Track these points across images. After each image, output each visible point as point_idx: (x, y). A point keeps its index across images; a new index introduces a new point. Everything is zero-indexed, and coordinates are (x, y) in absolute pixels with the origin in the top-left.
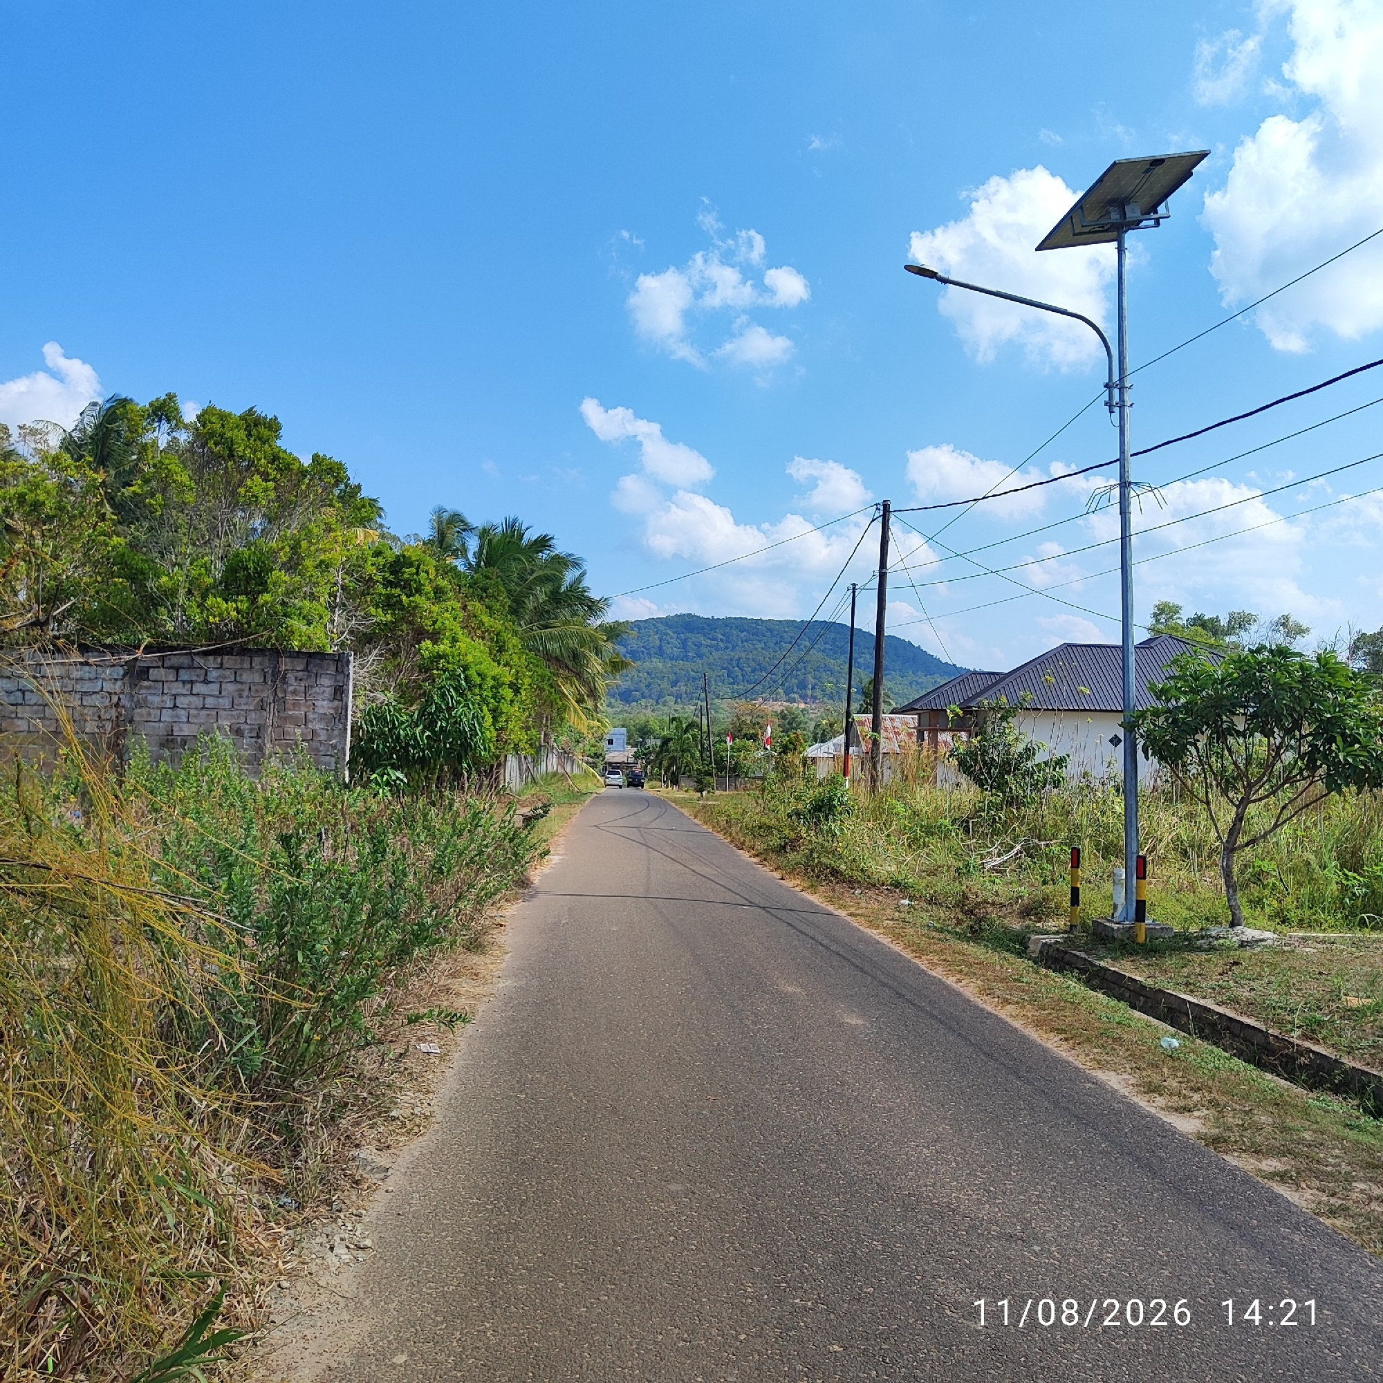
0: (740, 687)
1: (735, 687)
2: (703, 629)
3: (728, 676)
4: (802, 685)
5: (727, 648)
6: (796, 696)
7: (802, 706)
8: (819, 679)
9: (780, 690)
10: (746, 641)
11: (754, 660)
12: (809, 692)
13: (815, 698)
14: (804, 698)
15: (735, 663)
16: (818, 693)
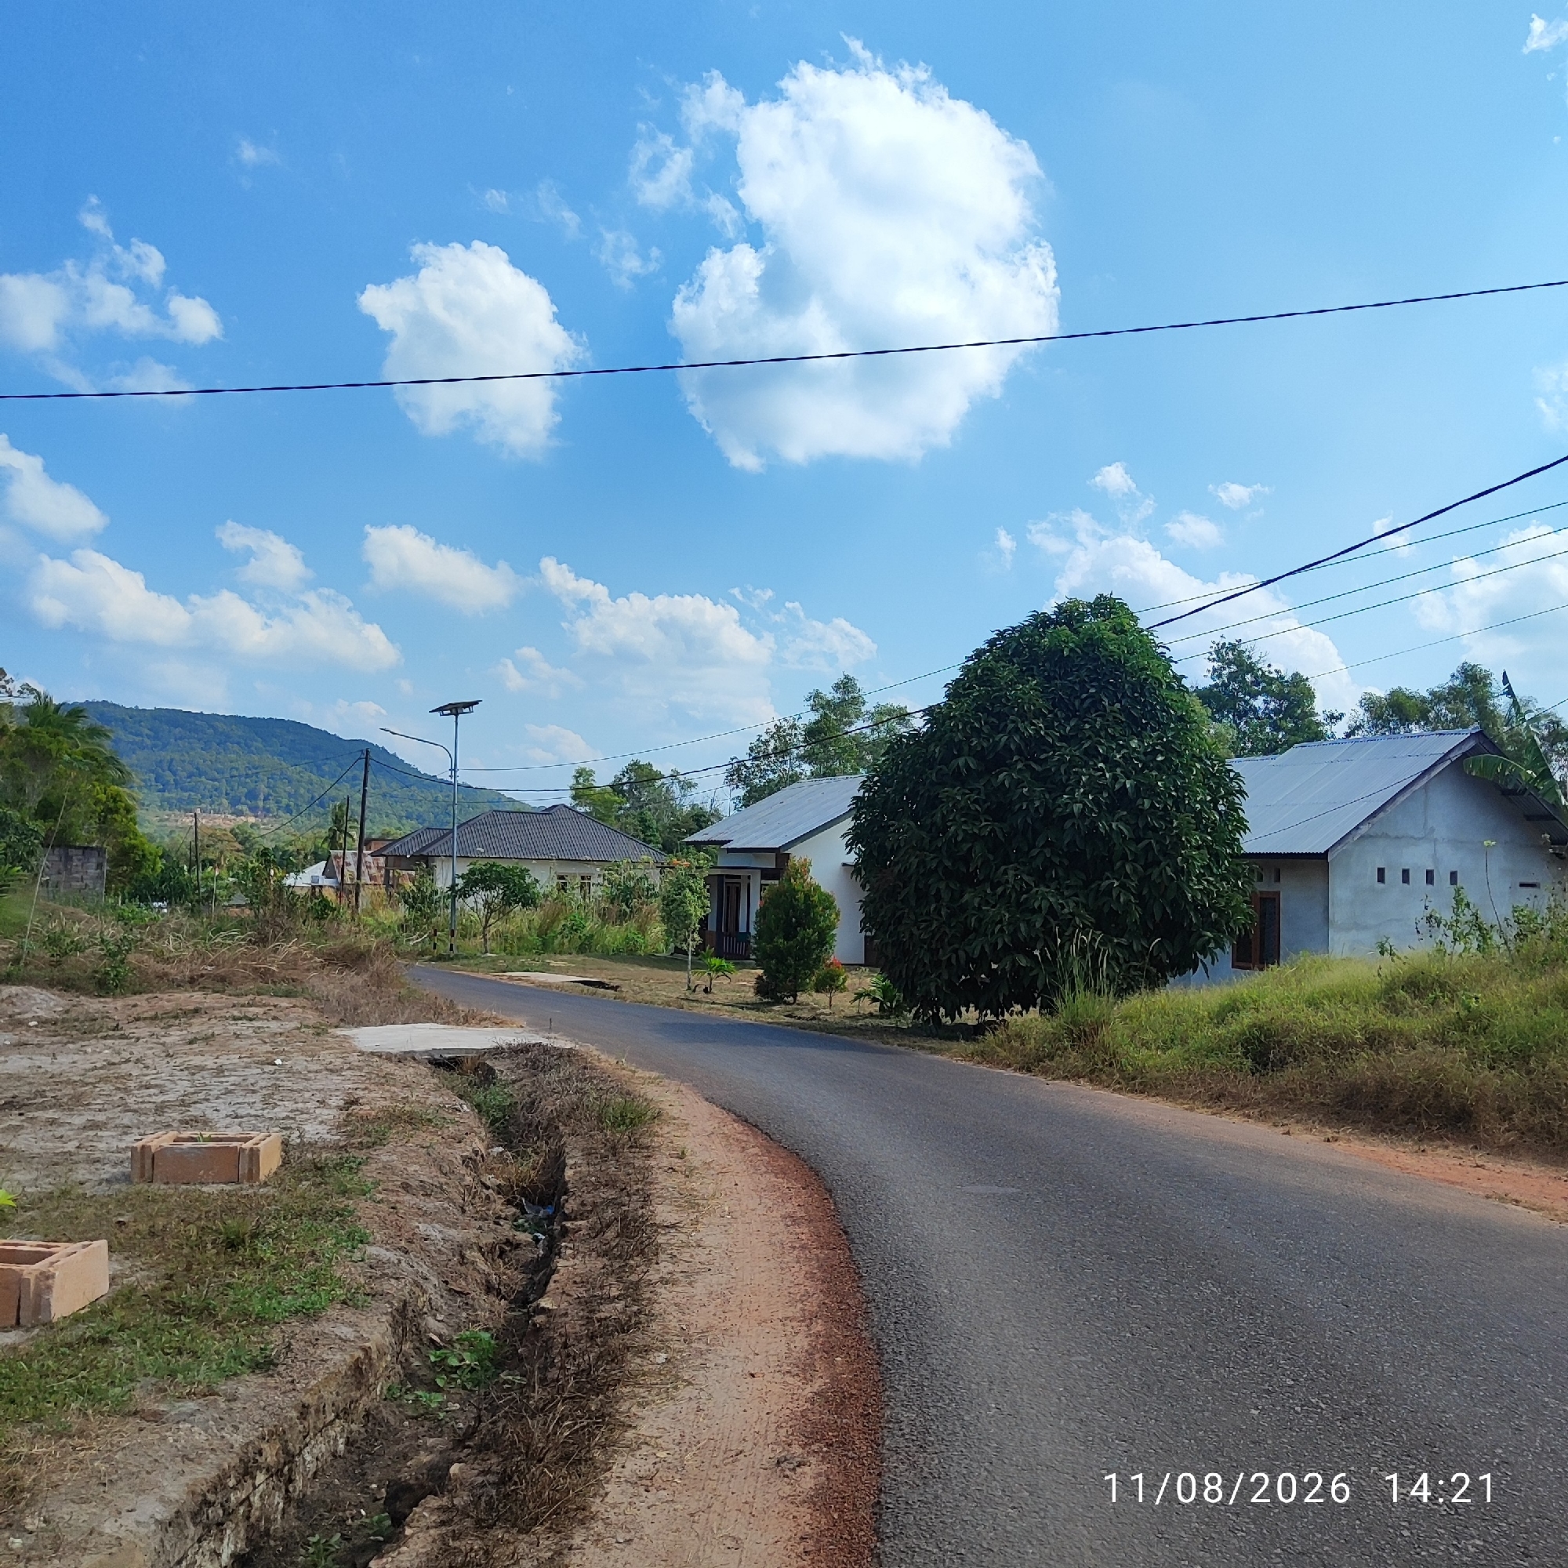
0: (173, 795)
1: (166, 794)
2: (123, 720)
3: (156, 780)
4: (252, 795)
5: (155, 746)
6: (245, 808)
7: (252, 820)
8: (273, 788)
9: (225, 802)
10: (180, 739)
11: (190, 763)
12: (261, 804)
13: (268, 810)
14: (253, 810)
15: (166, 767)
16: (272, 805)
